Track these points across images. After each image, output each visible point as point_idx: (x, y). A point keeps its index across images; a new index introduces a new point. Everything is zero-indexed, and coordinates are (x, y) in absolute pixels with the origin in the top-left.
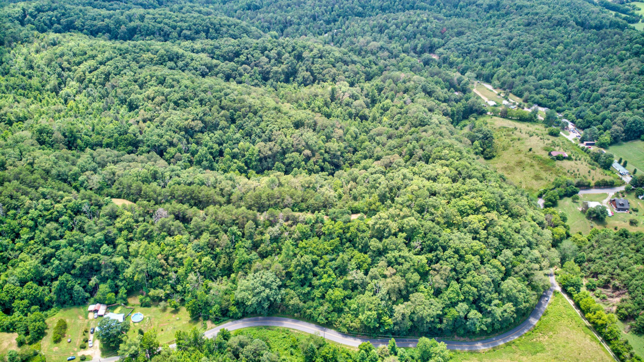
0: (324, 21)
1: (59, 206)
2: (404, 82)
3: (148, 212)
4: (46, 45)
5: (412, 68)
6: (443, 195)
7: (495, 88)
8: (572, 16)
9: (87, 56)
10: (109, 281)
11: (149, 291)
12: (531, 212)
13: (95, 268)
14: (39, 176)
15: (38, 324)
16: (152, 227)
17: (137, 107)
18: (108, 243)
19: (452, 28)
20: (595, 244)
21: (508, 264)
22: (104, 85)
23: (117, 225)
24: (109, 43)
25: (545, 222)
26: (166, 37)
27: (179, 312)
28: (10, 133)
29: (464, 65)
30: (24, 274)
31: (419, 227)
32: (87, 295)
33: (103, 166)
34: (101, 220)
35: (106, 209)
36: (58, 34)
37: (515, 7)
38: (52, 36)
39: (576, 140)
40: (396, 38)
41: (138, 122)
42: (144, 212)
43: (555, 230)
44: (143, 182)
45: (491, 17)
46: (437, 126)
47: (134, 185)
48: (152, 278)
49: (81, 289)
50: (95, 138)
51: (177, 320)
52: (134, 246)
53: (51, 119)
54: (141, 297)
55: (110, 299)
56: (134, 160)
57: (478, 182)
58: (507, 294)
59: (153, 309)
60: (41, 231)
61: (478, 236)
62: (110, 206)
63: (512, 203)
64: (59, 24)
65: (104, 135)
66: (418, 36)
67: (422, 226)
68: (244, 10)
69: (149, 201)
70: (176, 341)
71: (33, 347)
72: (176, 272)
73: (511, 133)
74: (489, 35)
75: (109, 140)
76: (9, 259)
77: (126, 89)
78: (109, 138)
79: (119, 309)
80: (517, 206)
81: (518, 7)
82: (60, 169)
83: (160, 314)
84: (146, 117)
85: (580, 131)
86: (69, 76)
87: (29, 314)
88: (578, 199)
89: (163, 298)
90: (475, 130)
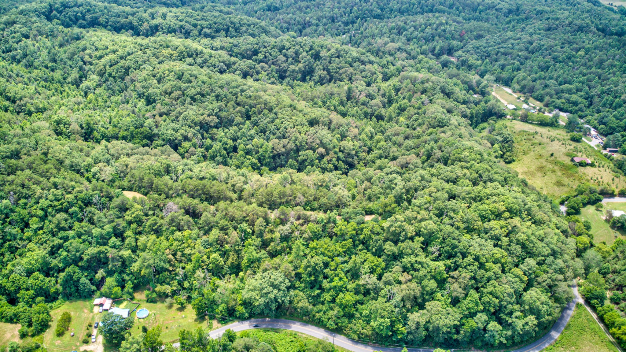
0: (343, 23)
1: (70, 197)
2: (423, 83)
3: (158, 206)
4: (70, 40)
5: (430, 69)
6: (464, 199)
7: (514, 92)
8: (593, 23)
9: (109, 50)
10: (116, 274)
11: (156, 287)
12: (555, 220)
13: (103, 260)
14: (52, 166)
15: (41, 316)
16: (162, 221)
17: (154, 101)
18: (117, 236)
19: (471, 31)
20: (619, 255)
21: (530, 274)
22: (123, 79)
23: (127, 218)
24: (130, 39)
25: (569, 230)
26: (187, 34)
27: (185, 310)
28: (28, 123)
29: (482, 68)
30: (31, 264)
31: (437, 231)
32: (94, 288)
33: (117, 158)
34: (111, 212)
35: (116, 202)
36: (82, 30)
37: (535, 12)
38: (76, 30)
39: (598, 146)
40: (414, 40)
41: (154, 116)
42: (154, 206)
43: (579, 238)
44: (155, 175)
45: (510, 21)
46: (456, 127)
47: (146, 179)
48: (159, 274)
49: (87, 281)
50: (111, 130)
51: (183, 318)
52: (142, 239)
53: (70, 111)
54: (147, 292)
55: (116, 293)
56: (147, 153)
57: (500, 186)
58: (529, 306)
59: (159, 305)
60: (50, 221)
61: (499, 243)
62: (121, 198)
63: (535, 209)
64: (84, 20)
65: (120, 128)
66: (437, 38)
67: (441, 231)
68: (264, 11)
69: (160, 195)
70: (180, 340)
71: (36, 339)
72: (184, 268)
73: (531, 137)
74: (509, 38)
75: (125, 133)
76: (17, 249)
77: (144, 83)
78: (125, 130)
79: (125, 303)
80: (541, 213)
81: (538, 12)
82: (74, 160)
83: (166, 311)
84: (162, 111)
85: (602, 137)
86: (90, 70)
87: (34, 305)
88: (601, 207)
89: (170, 294)
90: (494, 133)
